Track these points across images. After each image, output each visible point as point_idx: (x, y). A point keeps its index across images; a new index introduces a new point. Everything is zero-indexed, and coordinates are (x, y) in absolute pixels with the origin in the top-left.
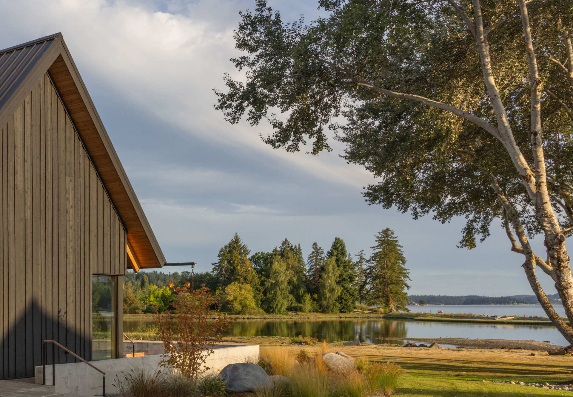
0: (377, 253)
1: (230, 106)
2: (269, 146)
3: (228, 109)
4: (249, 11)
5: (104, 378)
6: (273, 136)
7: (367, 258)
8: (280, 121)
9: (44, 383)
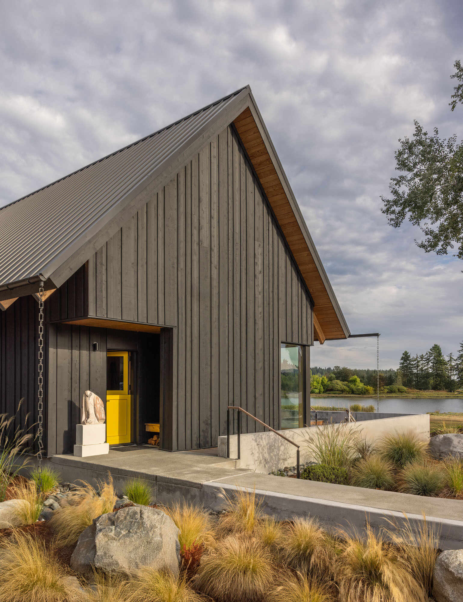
0: (461, 355)
1: (393, 212)
2: (423, 250)
3: (392, 215)
4: (407, 138)
5: (298, 452)
6: (426, 241)
7: (455, 358)
8: (431, 230)
9: (228, 456)
